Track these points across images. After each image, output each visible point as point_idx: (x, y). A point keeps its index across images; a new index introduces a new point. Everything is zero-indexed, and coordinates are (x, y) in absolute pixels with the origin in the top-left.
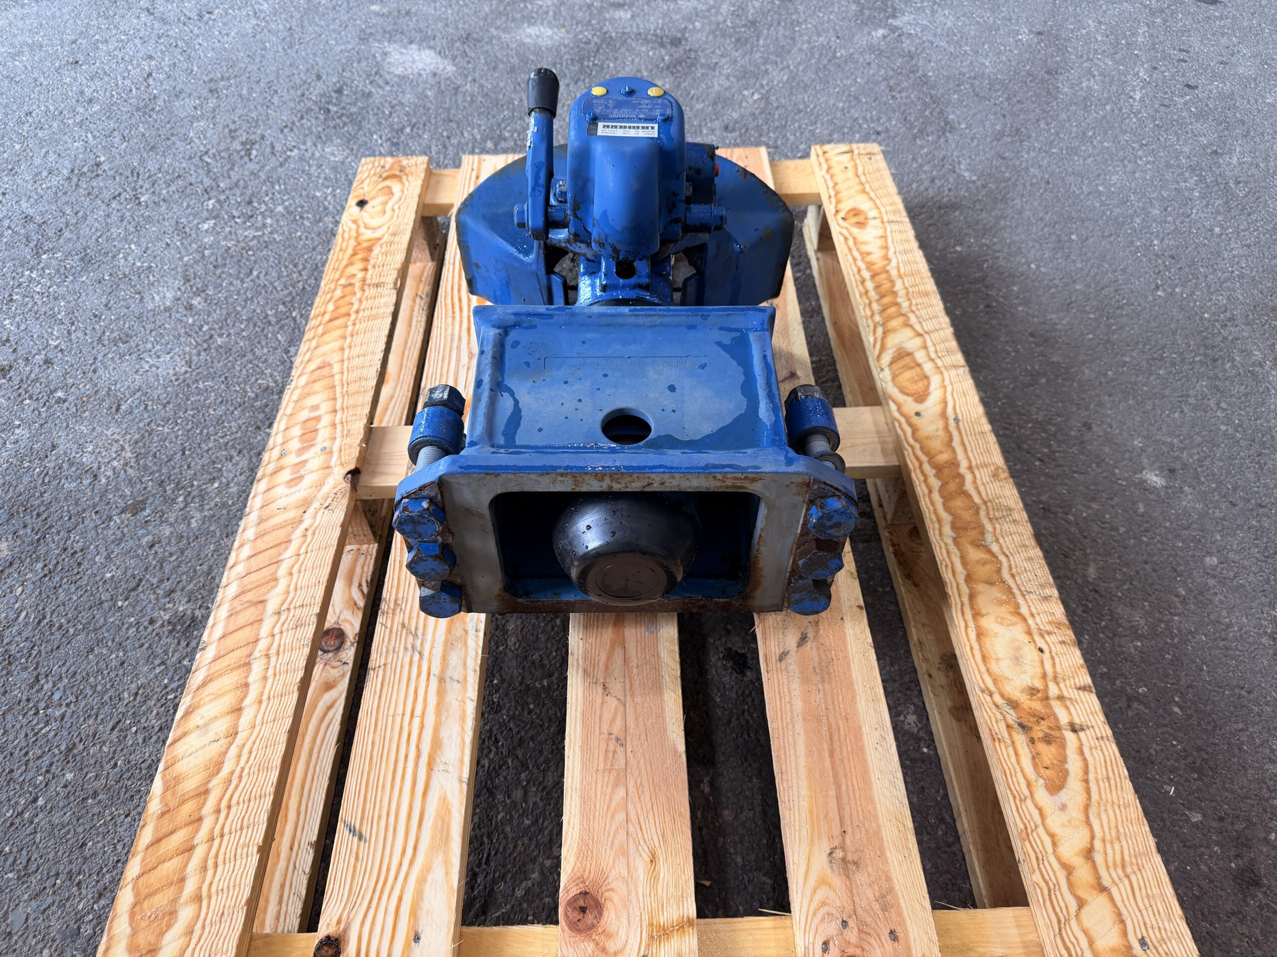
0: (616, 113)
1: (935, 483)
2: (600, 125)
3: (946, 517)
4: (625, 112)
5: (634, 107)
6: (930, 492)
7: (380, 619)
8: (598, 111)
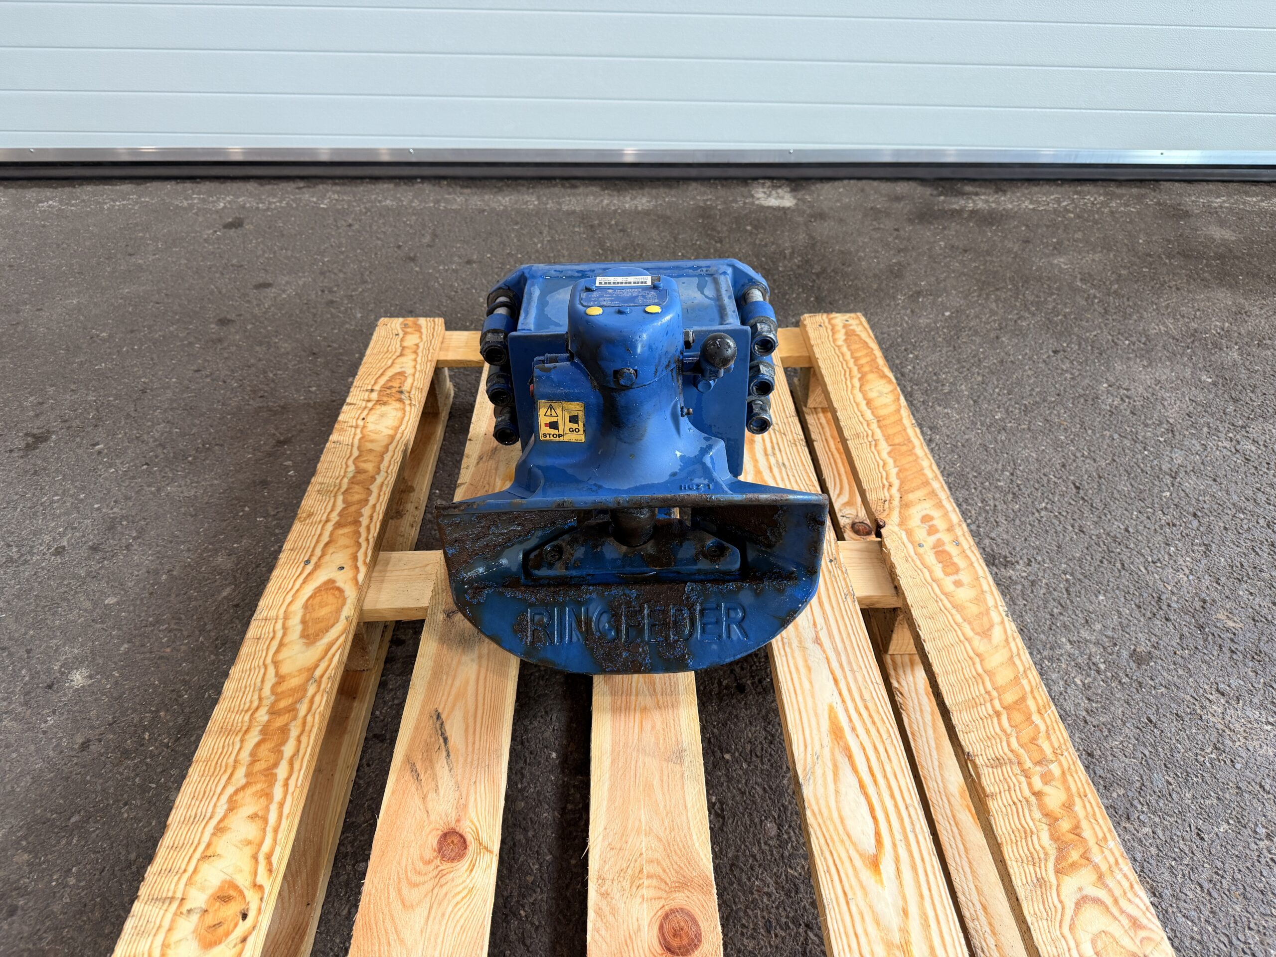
0: (635, 293)
1: (366, 511)
2: (649, 283)
3: (374, 488)
4: (626, 294)
5: (618, 298)
6: (374, 506)
7: (803, 437)
8: (653, 293)
